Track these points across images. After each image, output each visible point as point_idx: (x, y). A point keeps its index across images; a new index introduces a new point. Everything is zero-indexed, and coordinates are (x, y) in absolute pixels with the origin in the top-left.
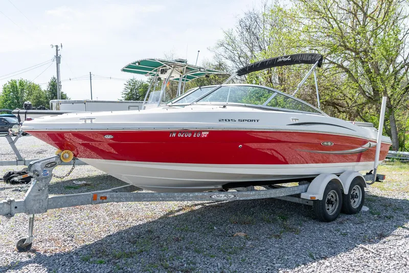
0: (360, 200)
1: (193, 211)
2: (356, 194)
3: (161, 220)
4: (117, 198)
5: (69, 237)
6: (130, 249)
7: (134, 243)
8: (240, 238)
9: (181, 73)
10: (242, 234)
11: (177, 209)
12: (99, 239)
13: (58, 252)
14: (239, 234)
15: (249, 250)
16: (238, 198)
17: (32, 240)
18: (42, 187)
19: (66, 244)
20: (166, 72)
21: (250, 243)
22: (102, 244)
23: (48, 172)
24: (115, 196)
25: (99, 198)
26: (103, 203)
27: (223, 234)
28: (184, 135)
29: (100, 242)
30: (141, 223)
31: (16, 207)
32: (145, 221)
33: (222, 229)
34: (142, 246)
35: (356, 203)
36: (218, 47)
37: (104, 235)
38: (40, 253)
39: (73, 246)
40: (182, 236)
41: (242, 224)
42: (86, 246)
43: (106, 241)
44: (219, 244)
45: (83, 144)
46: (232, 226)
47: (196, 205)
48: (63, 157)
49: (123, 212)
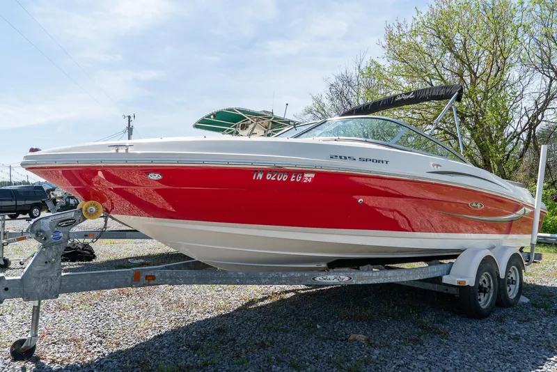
0: (518, 287)
1: (282, 300)
2: (512, 278)
3: (238, 313)
4: (171, 278)
5: (99, 336)
6: (188, 360)
7: (195, 349)
8: (360, 345)
9: (266, 128)
10: (361, 337)
11: (260, 296)
12: (142, 341)
13: (72, 362)
14: (357, 336)
15: (379, 366)
16: (354, 282)
17: (35, 341)
18: (50, 257)
19: (89, 349)
20: (248, 127)
21: (377, 352)
22: (144, 350)
23: (61, 234)
24: (168, 275)
25: (143, 278)
26: (149, 285)
27: (332, 337)
28: (276, 177)
29: (144, 346)
30: (209, 316)
31: (6, 289)
32: (216, 314)
33: (329, 327)
34: (207, 356)
35: (512, 291)
36: (305, 114)
37: (151, 335)
38: (43, 364)
39: (99, 352)
40: (270, 339)
41: (357, 321)
42: (120, 352)
43: (153, 345)
44: (328, 354)
45: (115, 190)
46: (343, 324)
47: (287, 292)
48: (86, 211)
49: (185, 300)
